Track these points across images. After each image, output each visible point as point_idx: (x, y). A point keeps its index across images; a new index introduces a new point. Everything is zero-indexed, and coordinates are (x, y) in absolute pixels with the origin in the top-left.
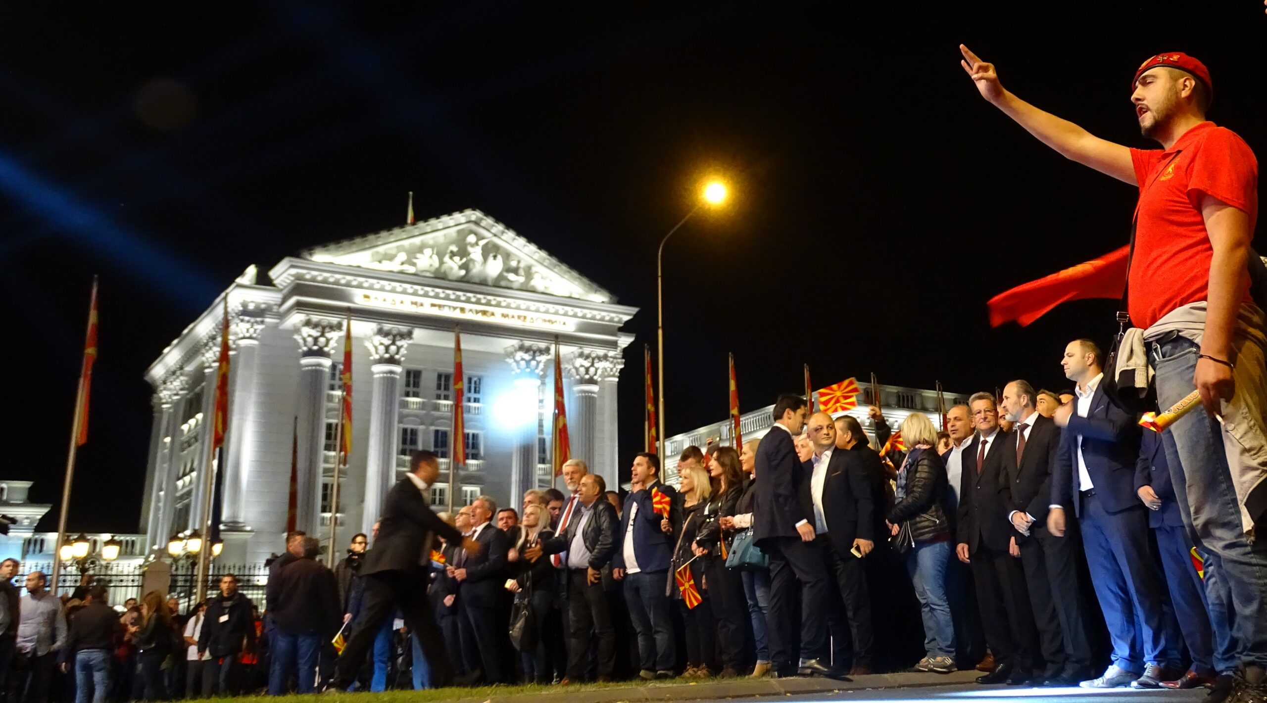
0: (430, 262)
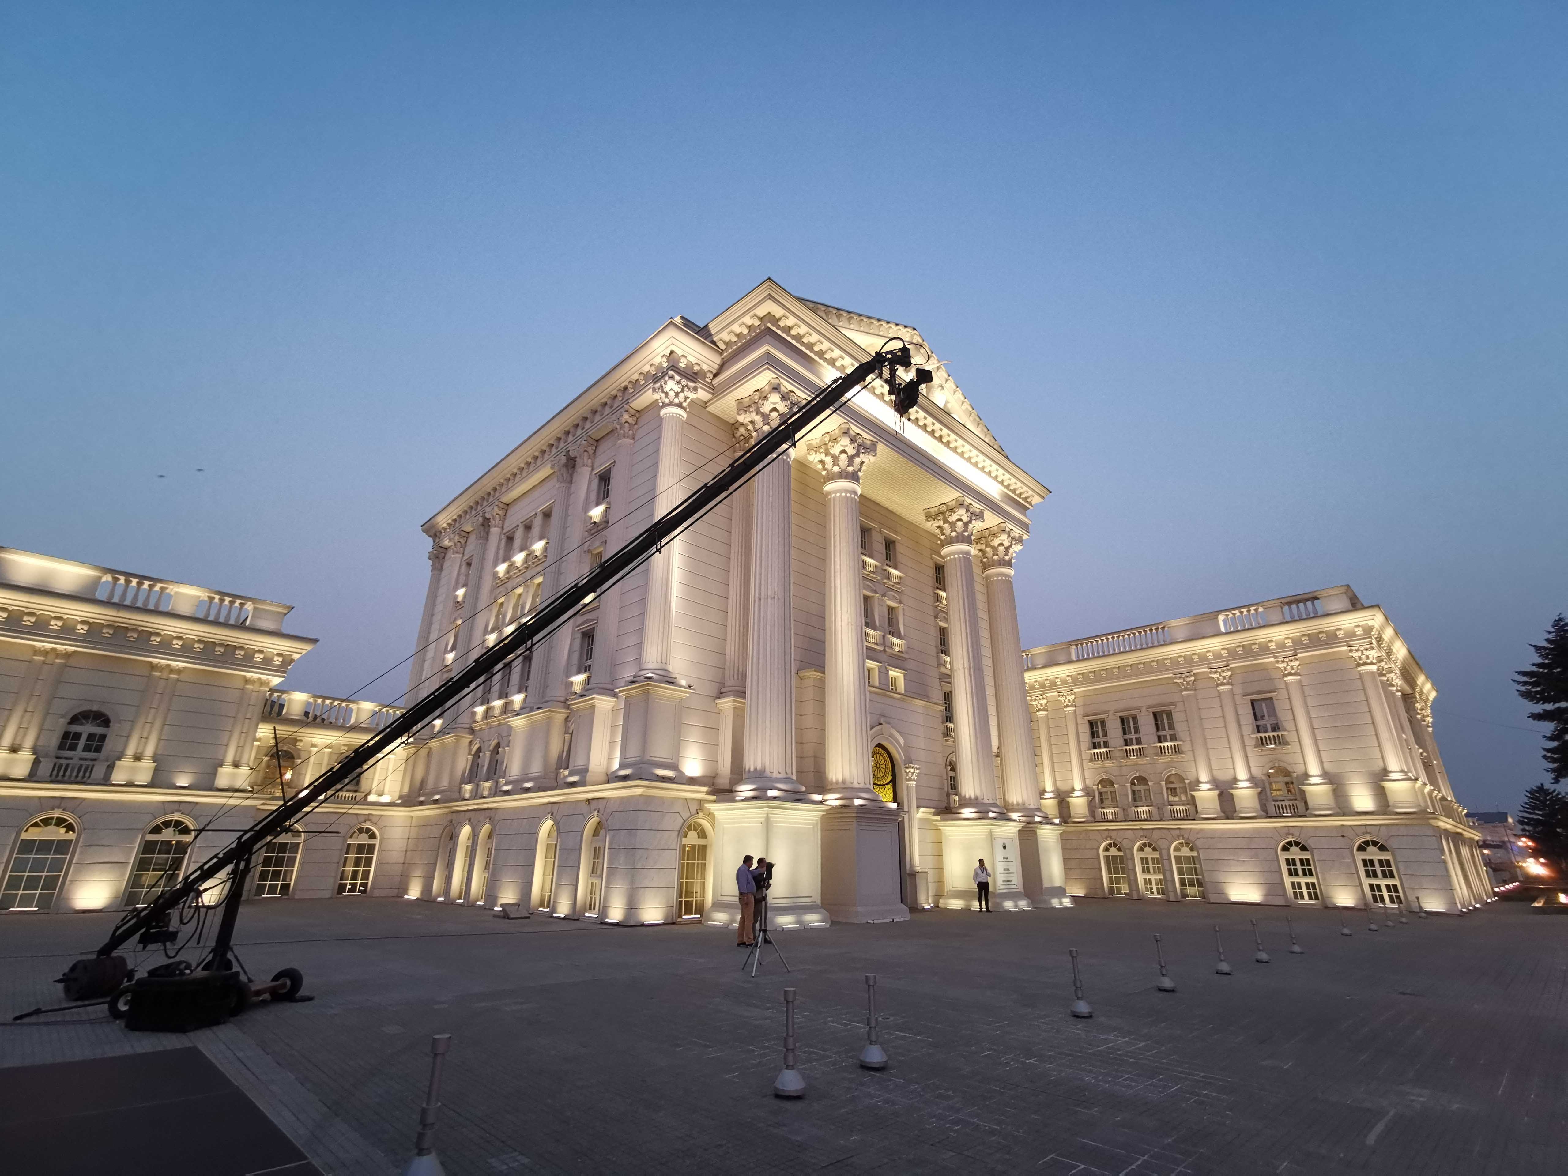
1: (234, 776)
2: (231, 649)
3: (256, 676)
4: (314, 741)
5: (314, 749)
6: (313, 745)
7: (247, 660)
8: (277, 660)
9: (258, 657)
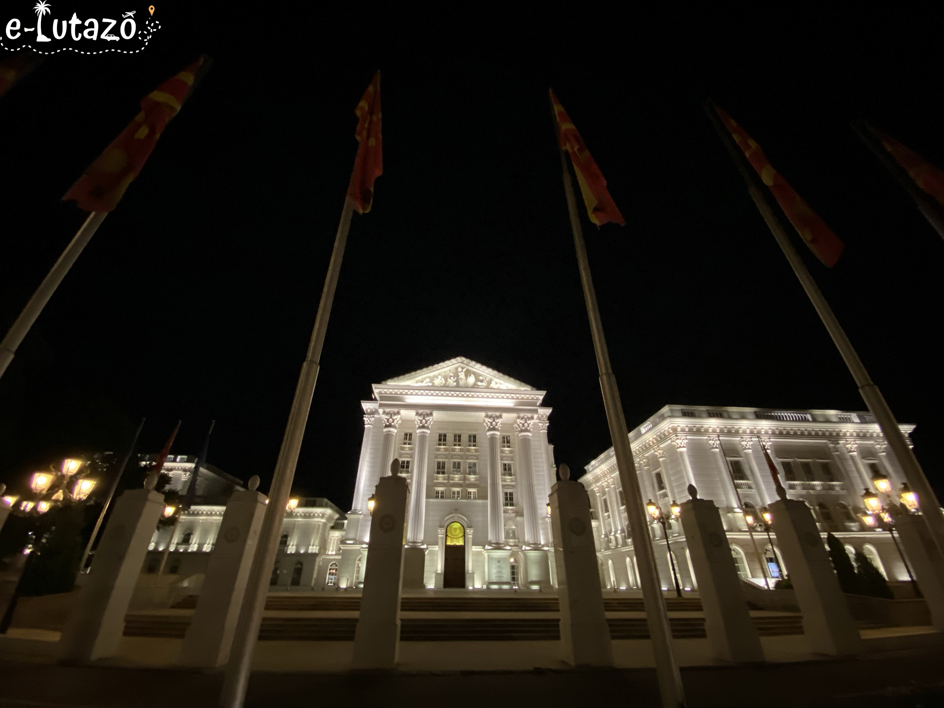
0: (441, 381)
1: (312, 549)
2: (310, 514)
3: (317, 520)
4: (334, 535)
5: (333, 538)
6: (333, 537)
7: (314, 516)
8: (321, 515)
9: (316, 515)
